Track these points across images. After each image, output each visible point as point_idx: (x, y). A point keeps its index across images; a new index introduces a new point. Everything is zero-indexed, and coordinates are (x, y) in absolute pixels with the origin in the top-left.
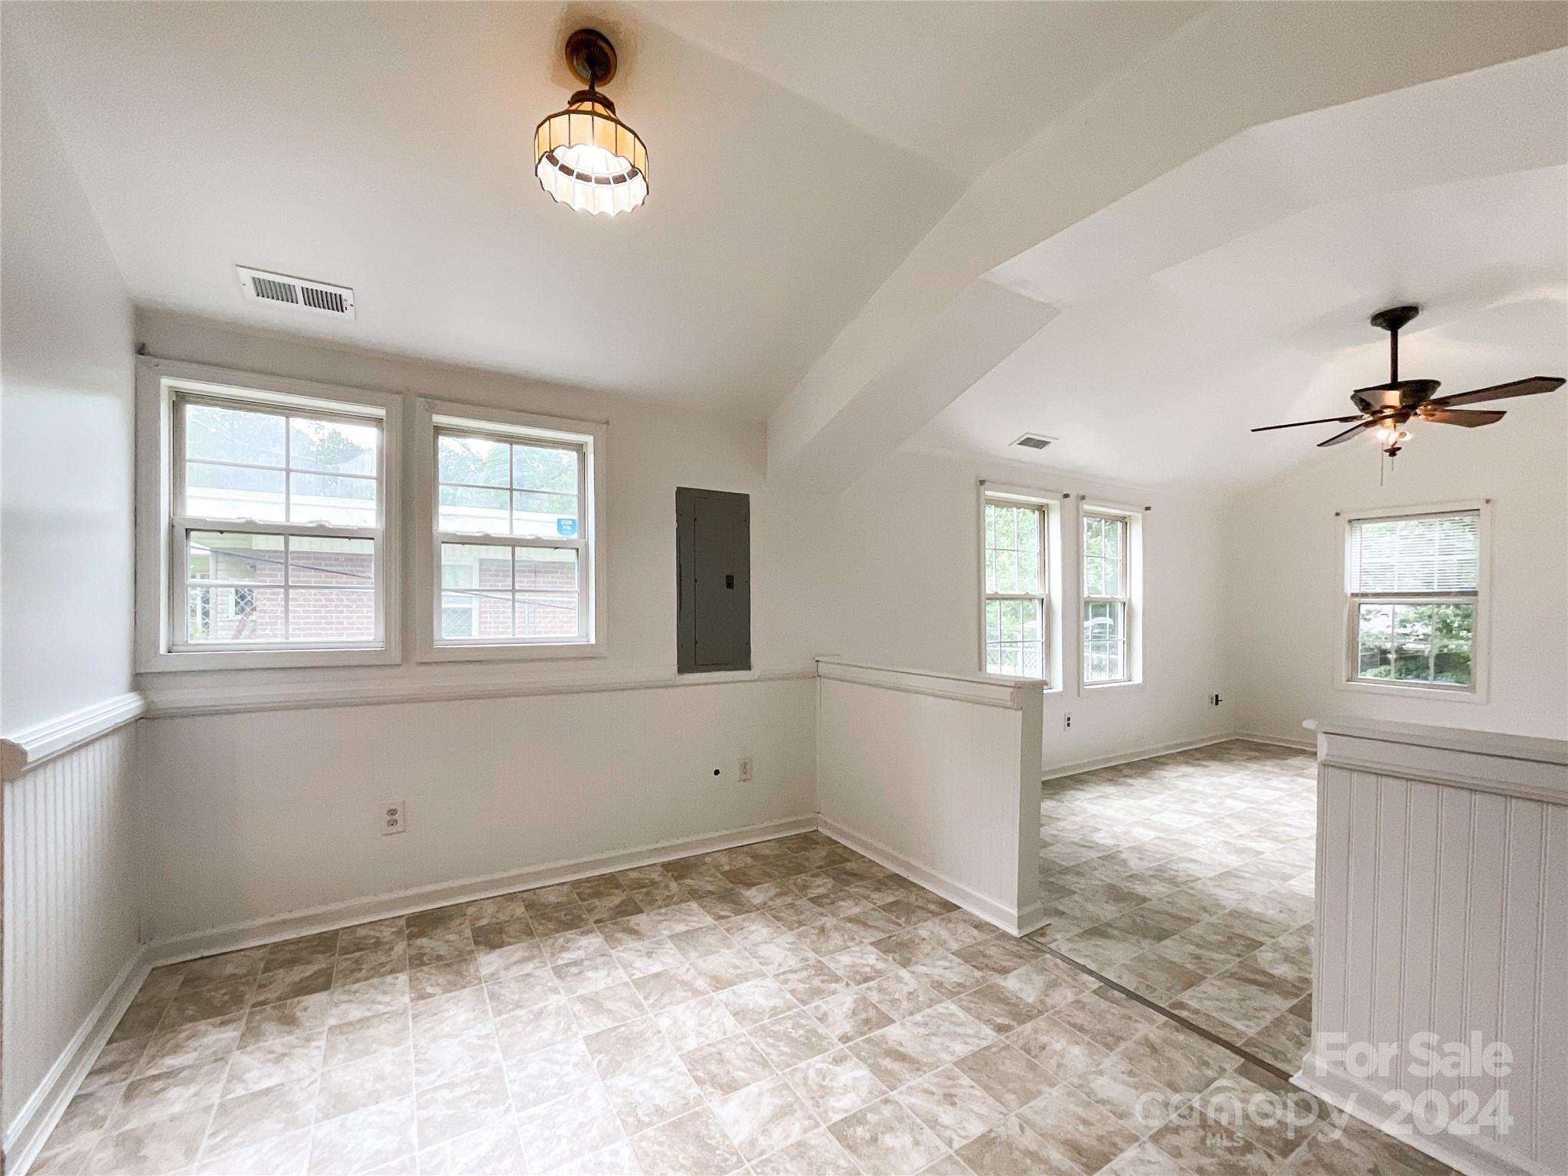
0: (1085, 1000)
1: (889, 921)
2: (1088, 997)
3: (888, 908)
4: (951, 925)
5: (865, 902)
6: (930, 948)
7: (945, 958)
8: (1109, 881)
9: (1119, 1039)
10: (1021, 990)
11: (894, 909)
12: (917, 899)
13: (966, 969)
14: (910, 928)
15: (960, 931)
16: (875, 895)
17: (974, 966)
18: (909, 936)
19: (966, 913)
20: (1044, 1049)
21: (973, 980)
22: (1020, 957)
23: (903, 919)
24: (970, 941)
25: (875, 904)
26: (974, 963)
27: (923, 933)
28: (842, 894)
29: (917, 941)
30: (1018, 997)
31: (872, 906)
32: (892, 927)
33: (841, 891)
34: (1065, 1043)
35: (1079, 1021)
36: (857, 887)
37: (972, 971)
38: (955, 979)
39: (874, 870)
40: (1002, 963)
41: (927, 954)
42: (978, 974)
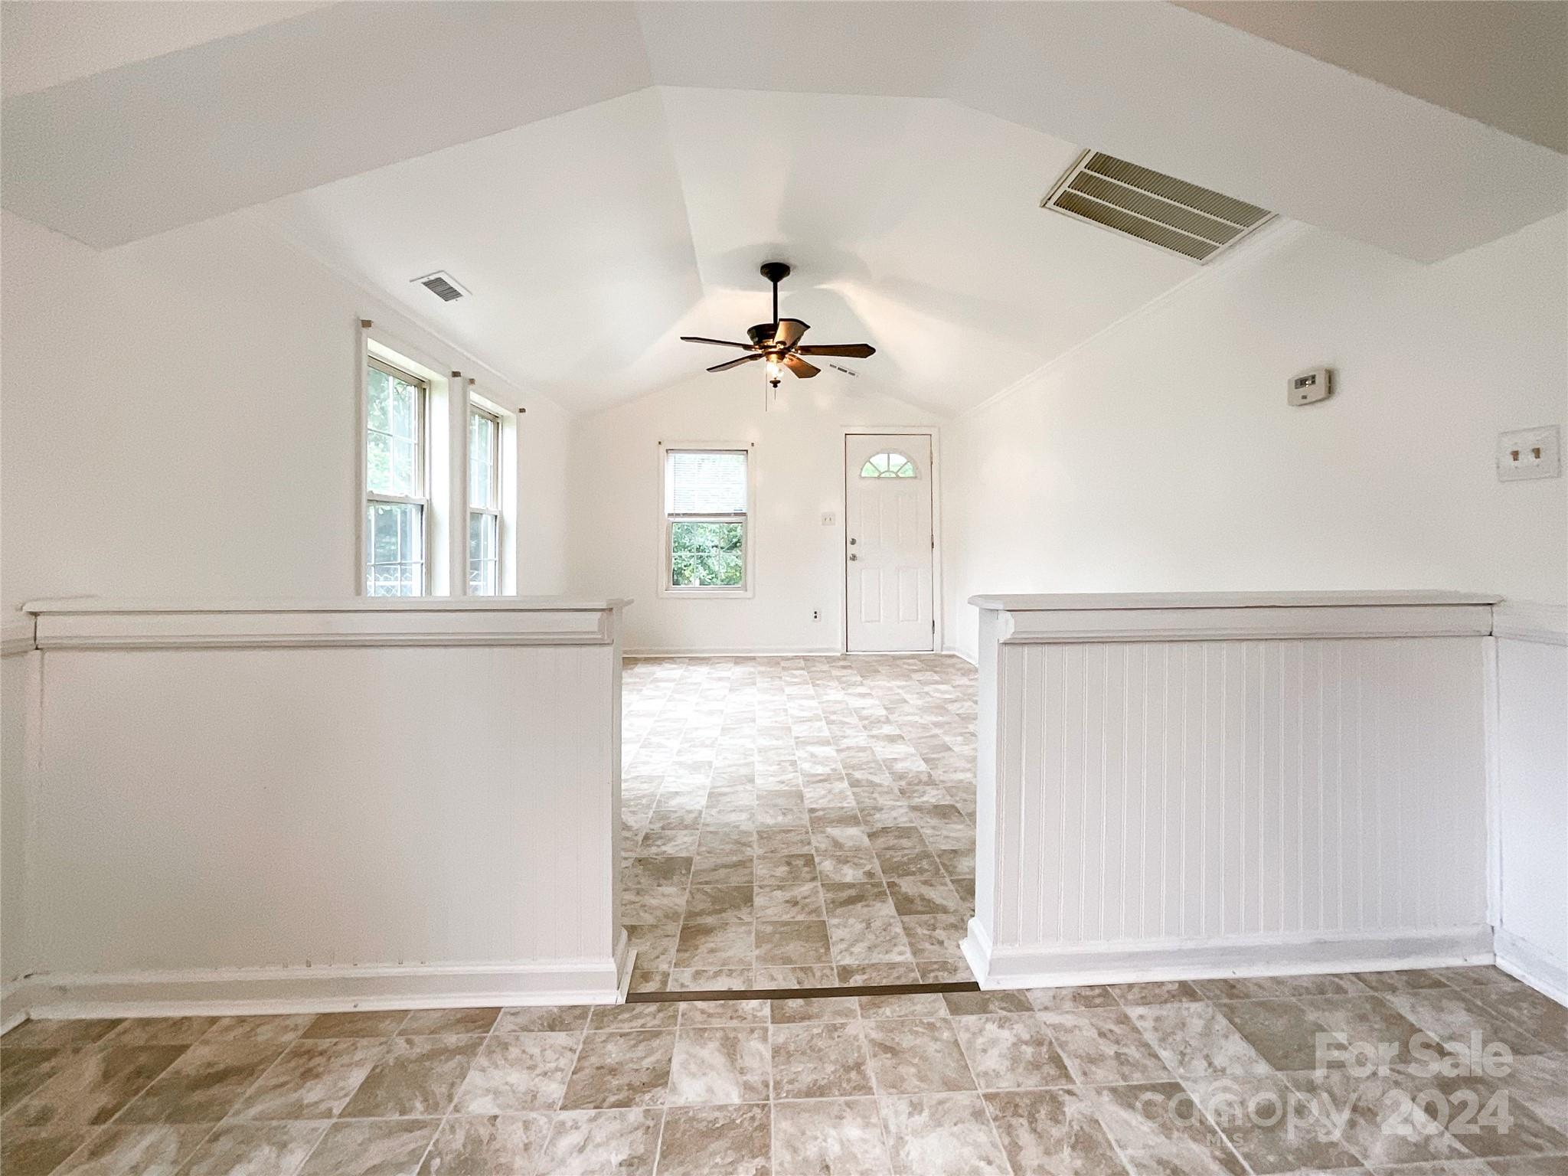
0: (781, 1040)
1: (390, 1132)
2: (780, 1034)
3: (365, 1101)
4: (514, 1052)
5: (298, 1127)
6: (518, 1127)
7: (561, 1129)
8: (634, 855)
9: (858, 1066)
10: (710, 1090)
11: (381, 1093)
12: (409, 1042)
13: (610, 1123)
14: (447, 1116)
15: (536, 1051)
16: (313, 1093)
17: (613, 1106)
18: (460, 1136)
19: (515, 1013)
20: (827, 1167)
21: (640, 1133)
22: (657, 1034)
23: (419, 1105)
24: (568, 1062)
25: (328, 1114)
26: (612, 1099)
27: (481, 1106)
28: (224, 1145)
29: (485, 1136)
30: (721, 1108)
31: (325, 1124)
32: (409, 1141)
33: (216, 1138)
34: (833, 1132)
35: (807, 1079)
36: (250, 1102)
37: (623, 1117)
38: (615, 1159)
39: (264, 1034)
40: (647, 1063)
41: (527, 1147)
42: (634, 1114)
